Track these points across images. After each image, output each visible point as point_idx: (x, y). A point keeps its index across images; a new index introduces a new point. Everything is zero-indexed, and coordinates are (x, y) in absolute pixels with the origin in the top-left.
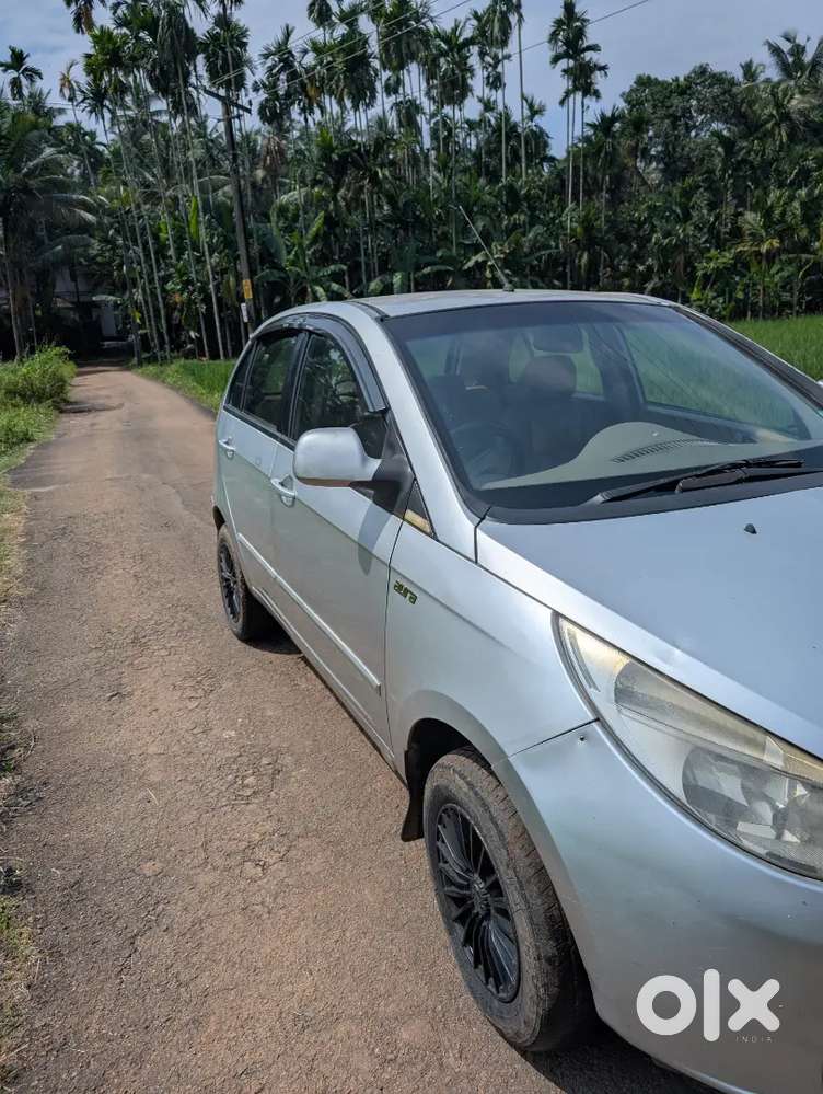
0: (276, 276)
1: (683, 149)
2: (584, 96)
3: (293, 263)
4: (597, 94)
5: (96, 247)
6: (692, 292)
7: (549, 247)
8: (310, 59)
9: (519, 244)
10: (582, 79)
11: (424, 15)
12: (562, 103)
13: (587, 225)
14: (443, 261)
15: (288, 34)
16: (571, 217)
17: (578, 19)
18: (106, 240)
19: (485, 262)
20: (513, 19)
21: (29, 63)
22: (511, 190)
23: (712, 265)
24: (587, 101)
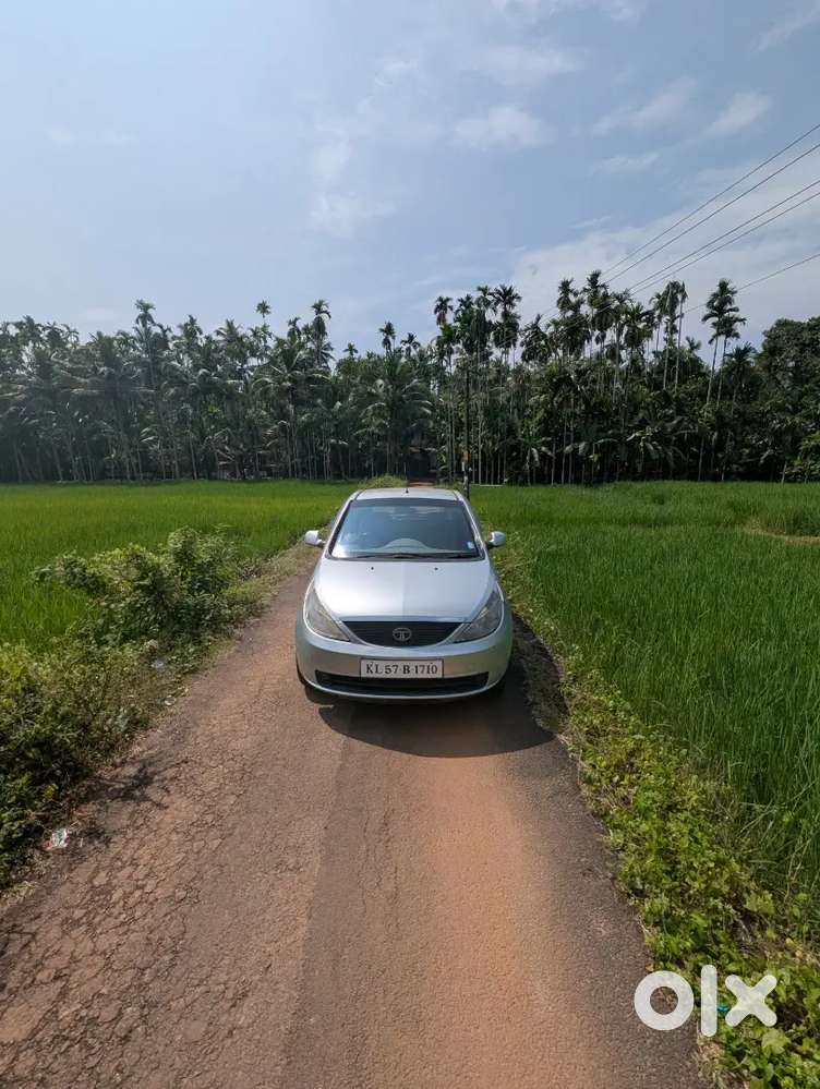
0: (513, 442)
1: (807, 365)
2: (727, 337)
3: (524, 436)
4: (737, 335)
5: (432, 424)
6: (796, 459)
7: (689, 428)
8: (552, 329)
9: (664, 428)
10: (726, 327)
11: (626, 299)
12: (711, 342)
13: (719, 416)
14: (613, 436)
15: (538, 318)
16: (706, 411)
17: (729, 292)
18: (436, 422)
19: (640, 437)
20: (679, 297)
21: (416, 340)
22: (666, 395)
23: (812, 443)
24: (728, 340)
